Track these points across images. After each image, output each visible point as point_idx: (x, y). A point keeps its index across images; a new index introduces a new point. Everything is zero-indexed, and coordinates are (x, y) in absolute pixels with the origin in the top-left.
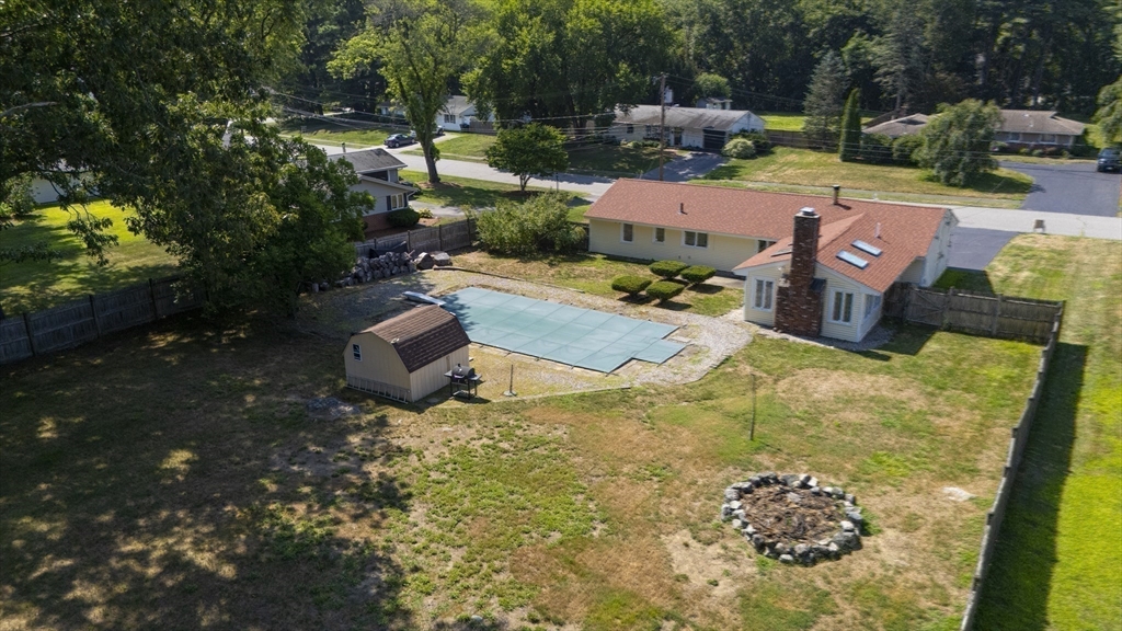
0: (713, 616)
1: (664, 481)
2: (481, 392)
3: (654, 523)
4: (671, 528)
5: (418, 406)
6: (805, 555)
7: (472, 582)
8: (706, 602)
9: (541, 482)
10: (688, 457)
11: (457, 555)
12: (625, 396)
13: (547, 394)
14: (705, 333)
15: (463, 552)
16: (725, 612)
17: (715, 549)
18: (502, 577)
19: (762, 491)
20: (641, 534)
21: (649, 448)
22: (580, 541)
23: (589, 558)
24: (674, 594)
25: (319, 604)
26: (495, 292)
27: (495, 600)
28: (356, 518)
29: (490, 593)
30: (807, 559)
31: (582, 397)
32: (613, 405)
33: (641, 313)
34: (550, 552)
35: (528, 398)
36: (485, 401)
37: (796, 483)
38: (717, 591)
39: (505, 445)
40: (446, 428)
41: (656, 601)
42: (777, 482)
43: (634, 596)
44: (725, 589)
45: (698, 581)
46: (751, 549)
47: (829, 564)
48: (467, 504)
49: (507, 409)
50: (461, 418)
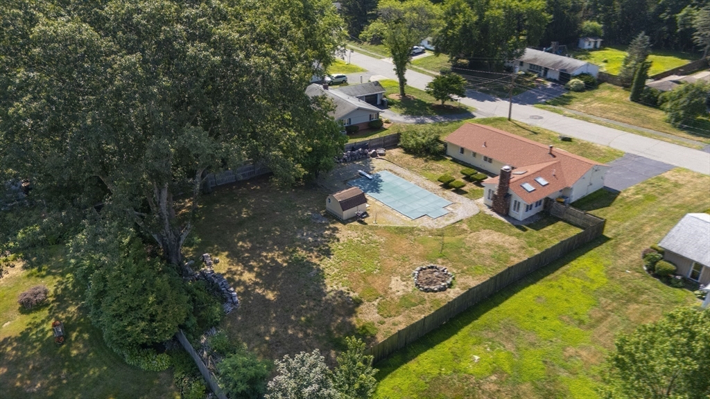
0: (392, 299)
1: (404, 261)
2: (366, 220)
3: (393, 272)
4: (396, 275)
5: (345, 222)
6: (426, 289)
7: (337, 278)
8: (393, 295)
9: (368, 255)
10: (416, 256)
11: (336, 270)
12: (411, 230)
13: (387, 225)
14: (461, 208)
15: (338, 270)
16: (396, 298)
17: (405, 283)
18: (345, 278)
19: (428, 270)
20: (387, 275)
21: (406, 250)
22: (370, 273)
23: (369, 279)
24: (386, 292)
25: (299, 275)
26: (393, 174)
27: (341, 284)
28: (316, 257)
29: (340, 282)
30: (426, 291)
31: (397, 228)
32: (405, 233)
33: (444, 194)
34: (361, 275)
35: (380, 225)
36: (366, 224)
37: (441, 270)
38: (398, 294)
39: (363, 241)
40: (349, 232)
41: (380, 292)
42: (436, 268)
43: (375, 290)
44: (400, 293)
45: (394, 290)
46: (414, 285)
47: (432, 293)
48: (345, 257)
49: (371, 228)
50: (356, 228)
